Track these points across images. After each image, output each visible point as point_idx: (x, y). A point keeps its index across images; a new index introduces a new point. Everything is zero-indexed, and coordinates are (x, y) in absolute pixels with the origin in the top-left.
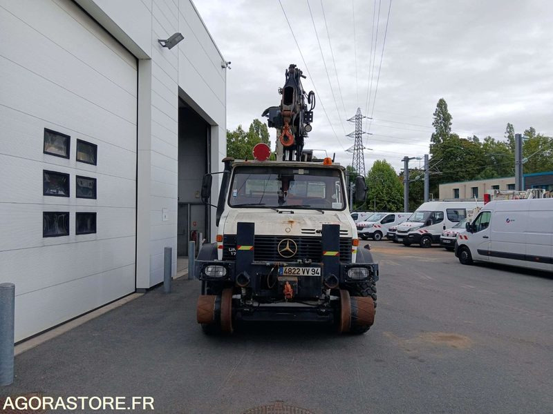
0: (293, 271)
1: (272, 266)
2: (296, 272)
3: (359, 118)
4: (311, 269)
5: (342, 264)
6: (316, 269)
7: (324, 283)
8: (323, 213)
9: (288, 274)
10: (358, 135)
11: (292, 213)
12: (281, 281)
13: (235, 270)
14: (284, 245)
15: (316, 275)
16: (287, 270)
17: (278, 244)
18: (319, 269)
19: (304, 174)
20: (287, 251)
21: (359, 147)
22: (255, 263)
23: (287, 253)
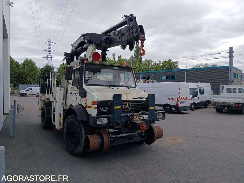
0: (138, 118)
2: (139, 118)
3: (49, 42)
4: (145, 116)
5: (155, 112)
6: (147, 115)
7: (150, 122)
8: (129, 88)
9: (136, 119)
10: (49, 51)
11: (118, 89)
12: (138, 123)
13: (113, 120)
14: (126, 105)
15: (147, 118)
16: (136, 117)
17: (123, 105)
18: (148, 115)
20: (127, 108)
21: (50, 56)
22: (122, 115)
23: (127, 109)
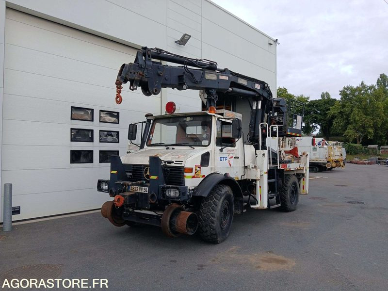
1: (123, 185)
2: (136, 190)
4: (143, 188)
8: (194, 148)
9: (133, 191)
11: (173, 149)
15: (146, 192)
16: (132, 188)
18: (148, 188)
19: (190, 121)
22: (118, 182)
